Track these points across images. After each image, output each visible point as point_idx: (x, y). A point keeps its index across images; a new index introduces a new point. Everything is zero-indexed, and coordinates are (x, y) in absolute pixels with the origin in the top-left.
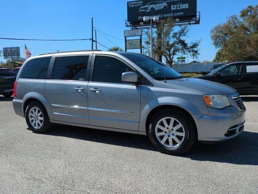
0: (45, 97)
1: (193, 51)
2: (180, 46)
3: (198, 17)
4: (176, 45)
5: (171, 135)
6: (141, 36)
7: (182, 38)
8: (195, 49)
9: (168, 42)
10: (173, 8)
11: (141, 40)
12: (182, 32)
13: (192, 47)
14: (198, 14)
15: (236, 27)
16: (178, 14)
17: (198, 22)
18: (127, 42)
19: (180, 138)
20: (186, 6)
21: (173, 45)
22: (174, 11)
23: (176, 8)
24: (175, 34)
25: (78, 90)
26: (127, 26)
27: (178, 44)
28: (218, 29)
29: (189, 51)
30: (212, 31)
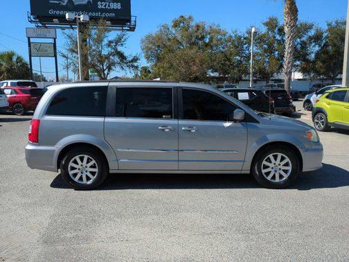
1: (133, 66)
2: (117, 59)
3: (133, 23)
4: (111, 57)
6: (55, 39)
7: (120, 49)
8: (136, 64)
9: (100, 52)
10: (100, 5)
11: (55, 44)
12: (118, 41)
13: (132, 61)
14: (133, 19)
15: (169, 39)
16: (108, 15)
17: (132, 29)
18: (32, 45)
20: (117, 6)
21: (107, 57)
22: (102, 11)
23: (105, 6)
24: (110, 42)
25: (163, 130)
26: (31, 21)
27: (114, 56)
28: (148, 38)
29: (128, 66)
30: (142, 41)
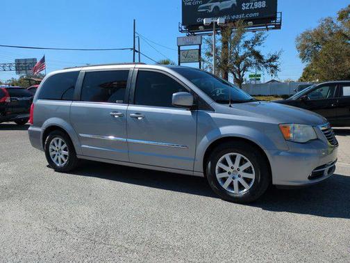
0: (72, 125)
1: (271, 66)
2: (253, 59)
3: (278, 20)
4: (248, 58)
5: (237, 176)
6: (200, 45)
7: (256, 48)
8: (274, 64)
9: (237, 54)
10: (245, 7)
11: (200, 50)
12: (257, 40)
13: (270, 61)
14: (278, 15)
15: (331, 34)
16: (252, 15)
17: (278, 27)
18: (181, 52)
19: (248, 181)
20: (263, 4)
21: (243, 58)
22: (246, 12)
23: (249, 7)
24: (247, 42)
25: (114, 116)
26: (182, 31)
27: (250, 56)
28: (306, 36)
29: (266, 66)
30: (298, 39)
